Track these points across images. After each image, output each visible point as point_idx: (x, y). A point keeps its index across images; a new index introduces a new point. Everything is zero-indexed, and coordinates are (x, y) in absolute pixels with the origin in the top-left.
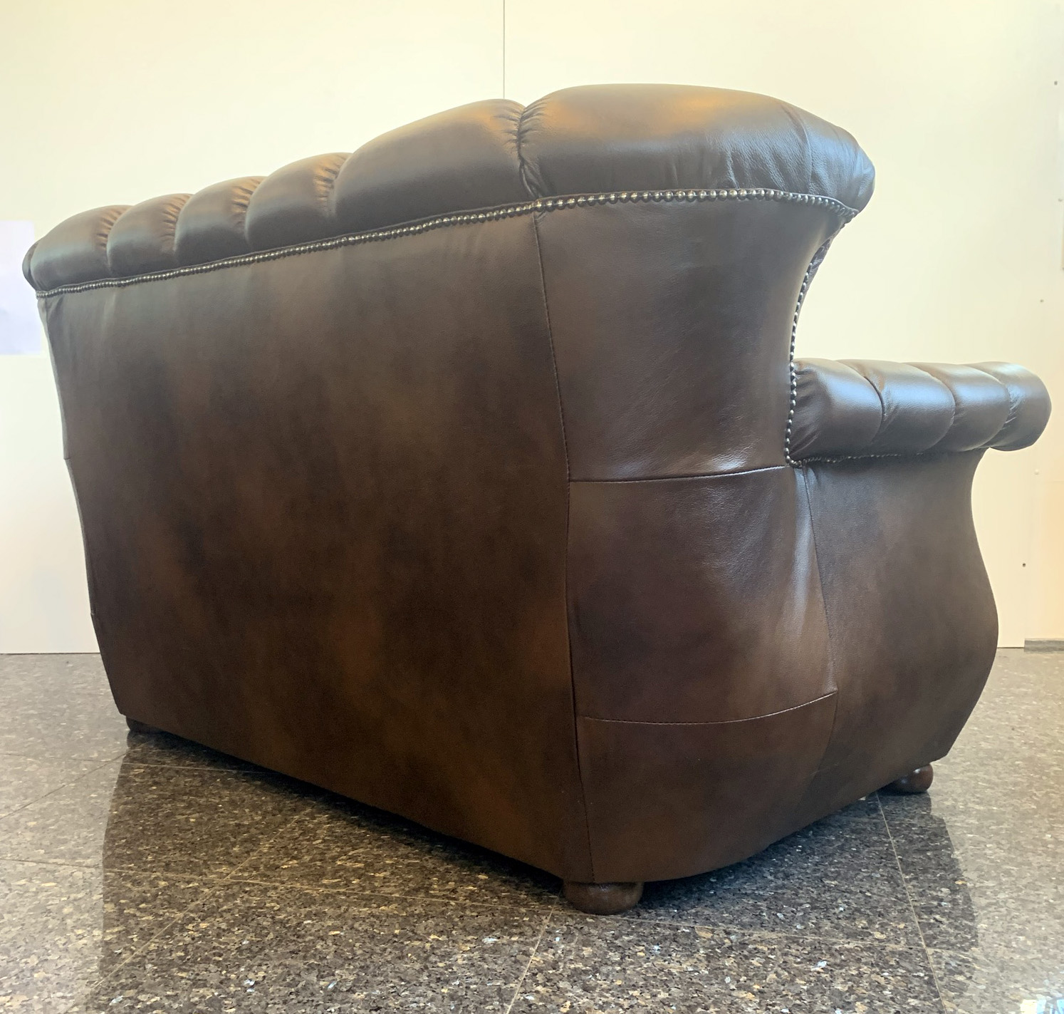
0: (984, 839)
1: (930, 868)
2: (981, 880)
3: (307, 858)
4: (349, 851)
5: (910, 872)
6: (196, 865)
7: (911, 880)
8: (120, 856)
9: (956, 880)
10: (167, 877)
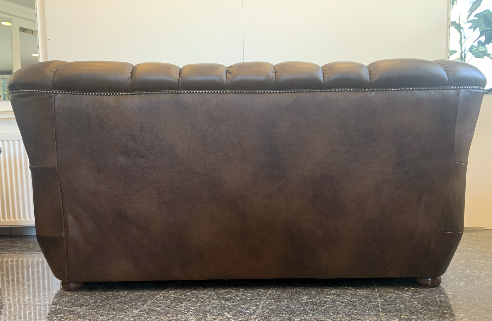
0: (413, 300)
1: (392, 311)
2: (411, 316)
3: (163, 307)
4: (179, 304)
5: (385, 312)
6: (124, 309)
7: (384, 315)
8: (98, 306)
9: (401, 315)
10: (113, 313)
